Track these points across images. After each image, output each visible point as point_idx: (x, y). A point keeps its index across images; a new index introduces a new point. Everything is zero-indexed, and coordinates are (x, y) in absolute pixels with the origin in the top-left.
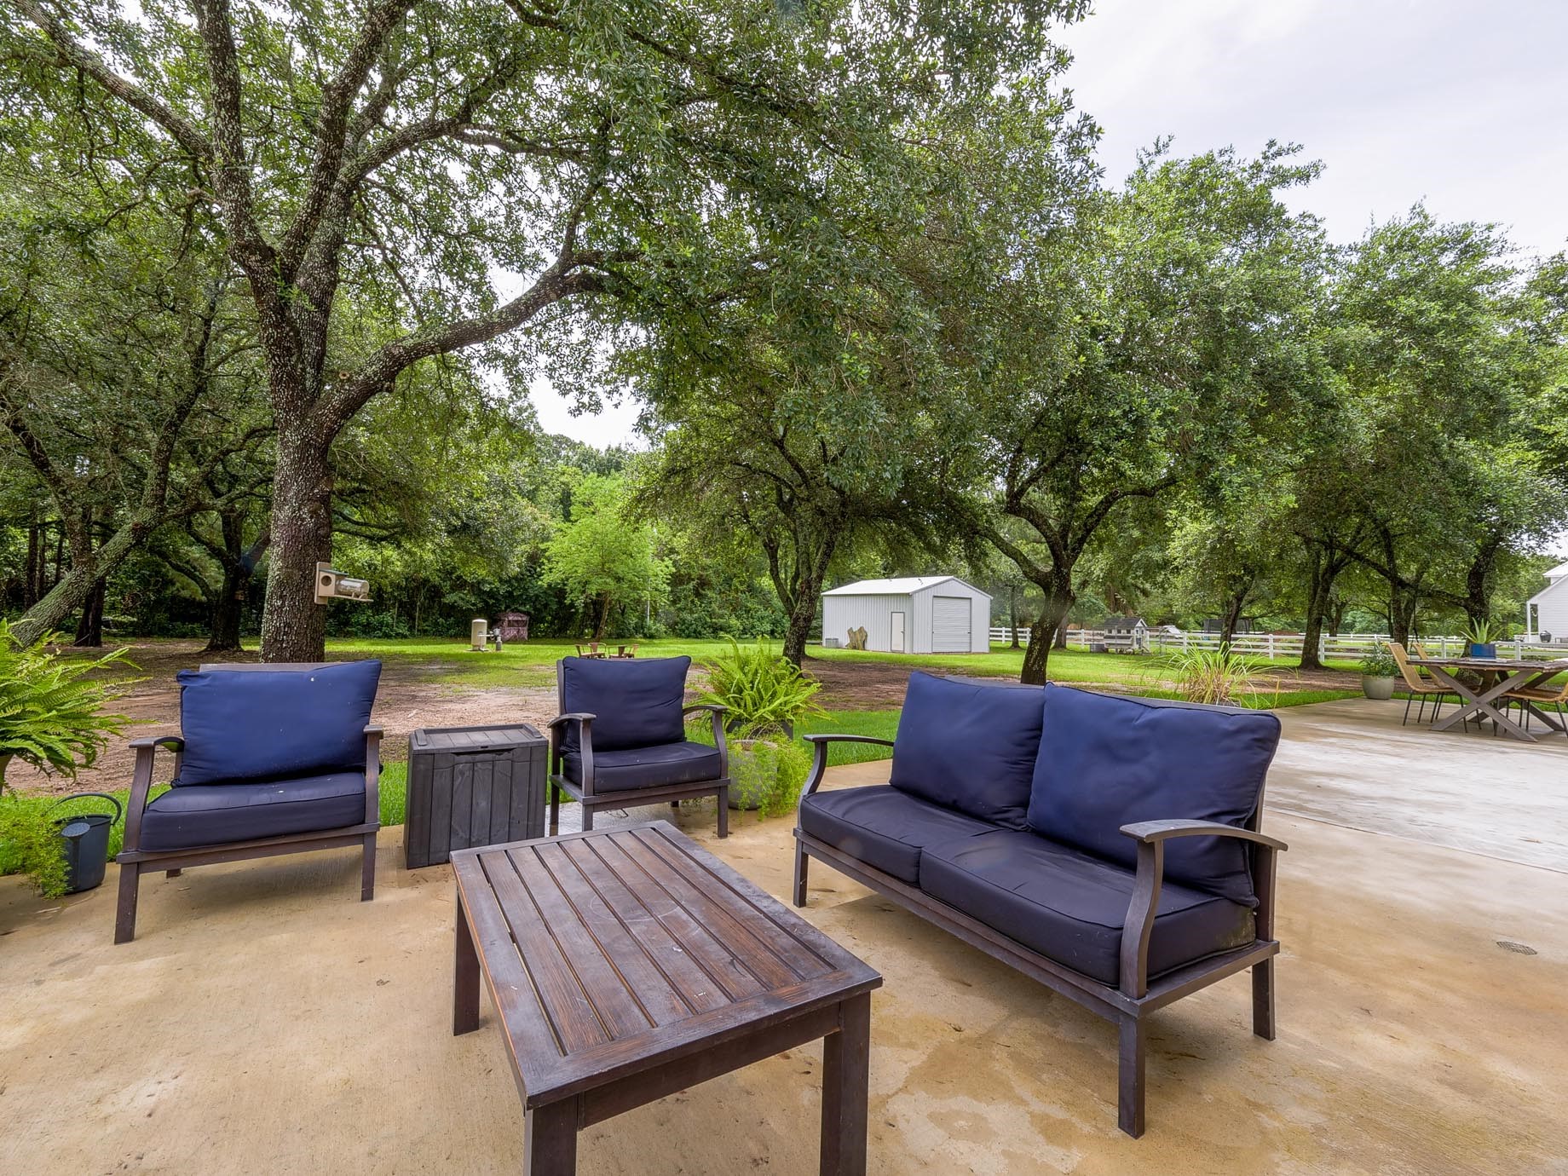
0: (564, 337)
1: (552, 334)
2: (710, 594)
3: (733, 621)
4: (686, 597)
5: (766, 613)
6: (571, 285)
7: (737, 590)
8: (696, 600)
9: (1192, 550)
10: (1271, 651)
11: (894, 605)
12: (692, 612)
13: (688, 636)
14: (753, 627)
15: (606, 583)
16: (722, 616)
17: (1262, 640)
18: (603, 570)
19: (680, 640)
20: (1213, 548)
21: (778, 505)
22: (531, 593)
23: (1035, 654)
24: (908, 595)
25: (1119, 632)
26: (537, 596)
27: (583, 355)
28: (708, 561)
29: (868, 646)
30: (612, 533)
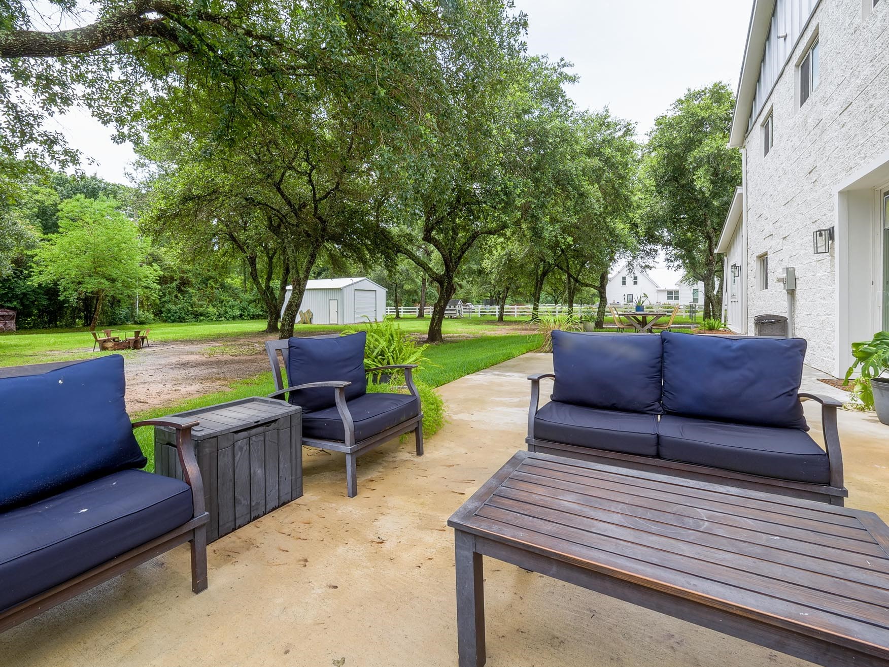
0: (105, 73)
1: (90, 68)
2: (190, 290)
3: (211, 309)
4: (170, 293)
5: (236, 303)
6: (148, 29)
7: (212, 288)
8: (179, 295)
9: (496, 264)
10: (516, 314)
11: (331, 295)
12: (176, 304)
13: (174, 321)
14: (226, 313)
15: (100, 283)
16: (202, 306)
17: (512, 308)
18: (94, 272)
19: (167, 324)
20: (505, 263)
21: (269, 228)
22: (18, 291)
23: (436, 320)
24: (339, 289)
25: (450, 307)
26: (24, 294)
27: (123, 92)
28: (188, 267)
29: (314, 321)
30: (104, 242)
